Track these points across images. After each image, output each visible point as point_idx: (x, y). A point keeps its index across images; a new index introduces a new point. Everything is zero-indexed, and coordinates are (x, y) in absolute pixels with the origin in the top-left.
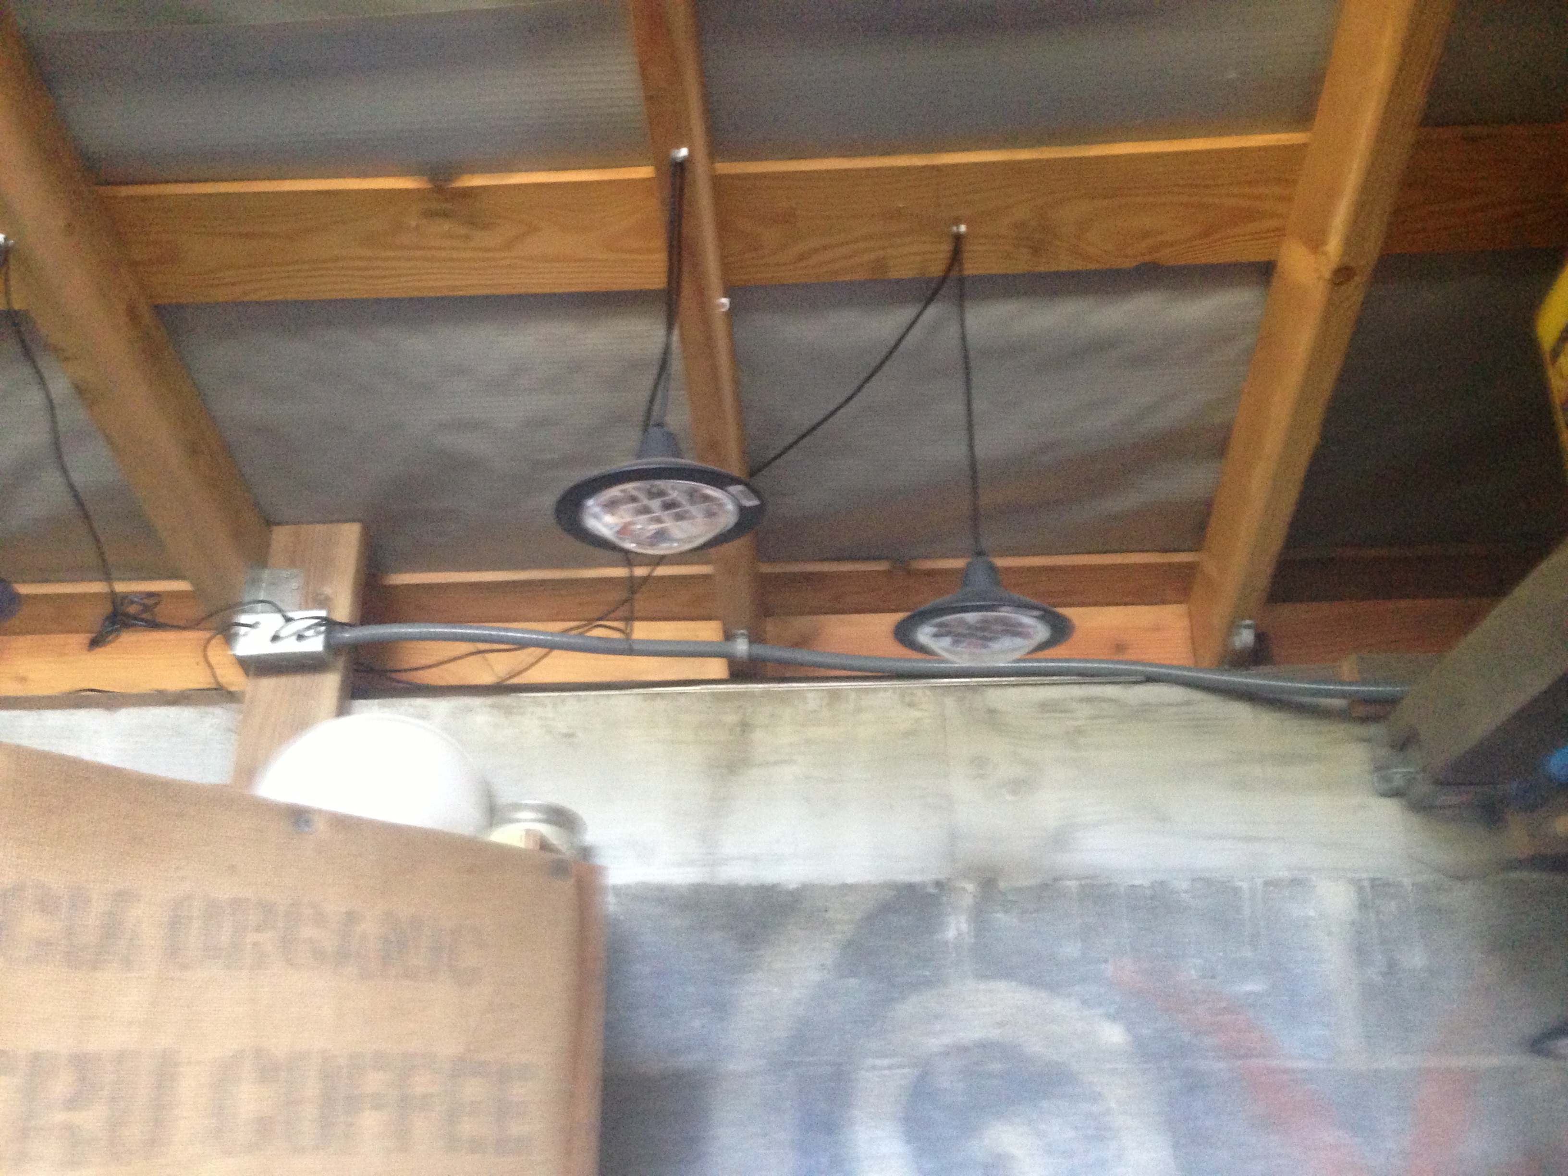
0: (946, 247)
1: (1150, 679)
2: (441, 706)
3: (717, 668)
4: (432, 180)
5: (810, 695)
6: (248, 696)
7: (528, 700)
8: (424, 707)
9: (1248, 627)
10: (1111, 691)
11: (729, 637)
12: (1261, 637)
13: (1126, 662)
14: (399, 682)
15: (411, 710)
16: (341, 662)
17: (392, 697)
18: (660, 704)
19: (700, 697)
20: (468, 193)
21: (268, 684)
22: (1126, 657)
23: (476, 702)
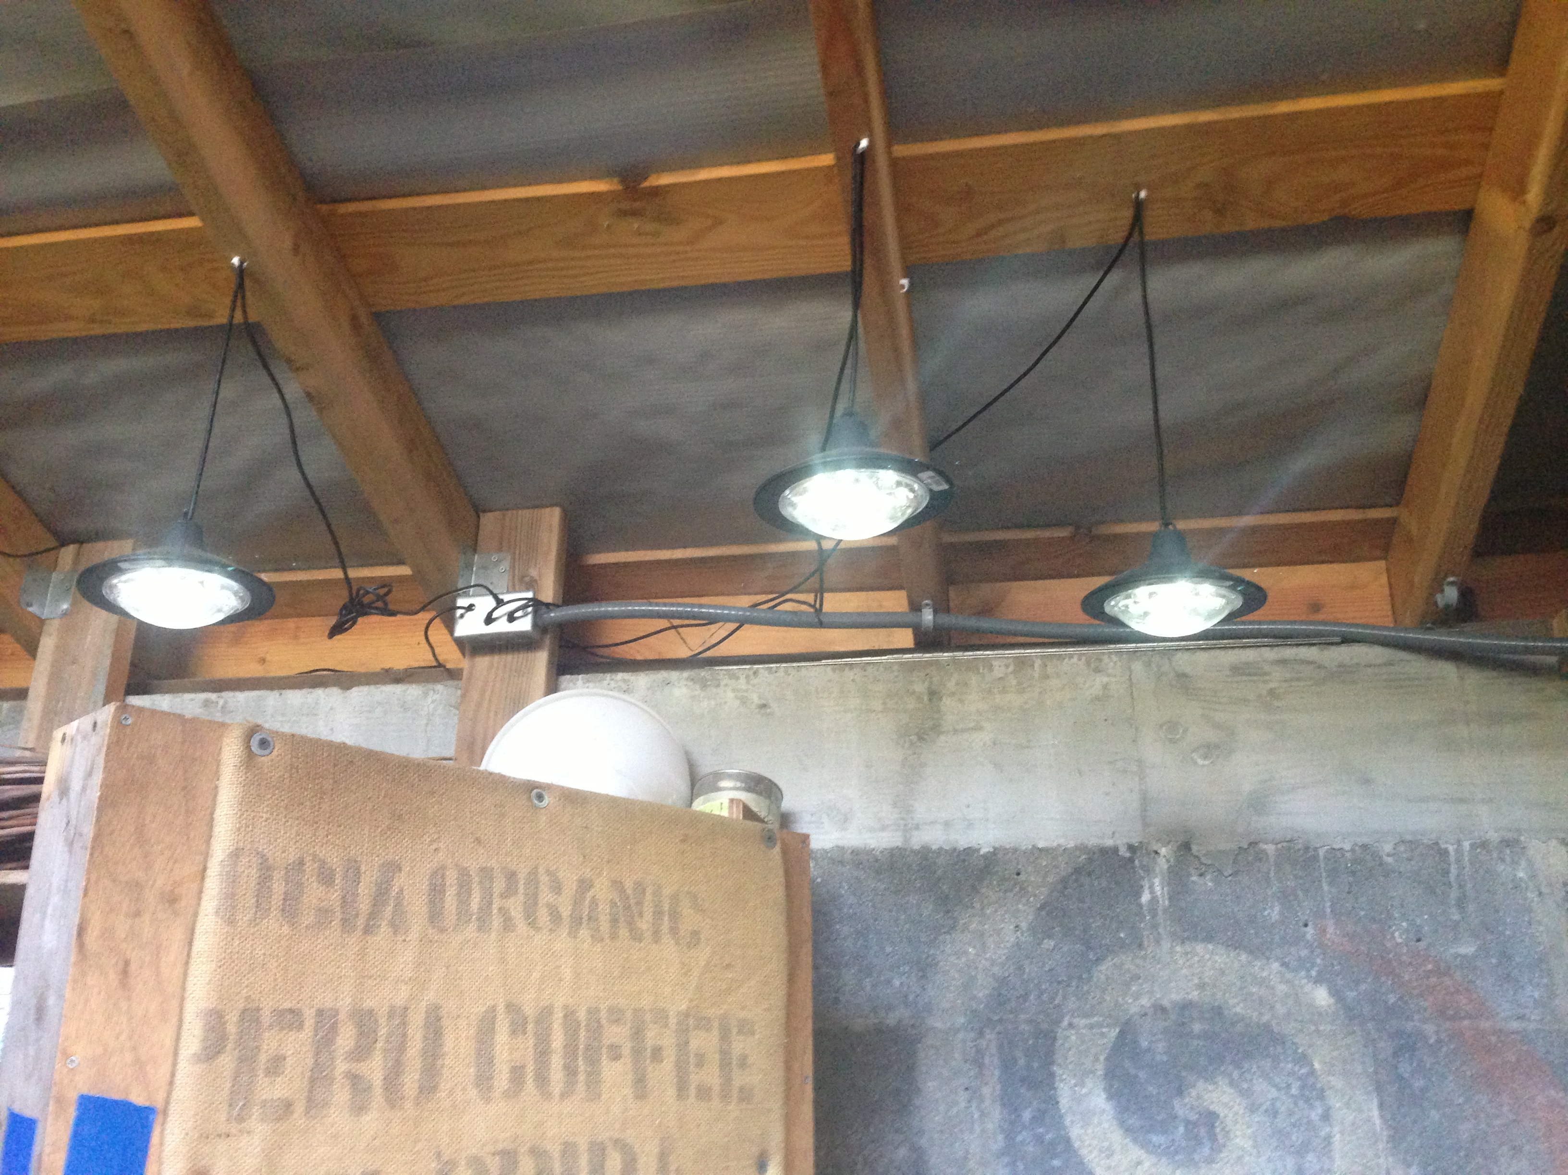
0: (1127, 214)
1: (1347, 640)
2: (642, 680)
3: (905, 638)
4: (623, 180)
5: (996, 663)
6: (465, 673)
7: (723, 672)
8: (624, 681)
9: (1452, 583)
10: (1305, 652)
11: (915, 607)
12: (1466, 594)
13: (1324, 623)
14: (602, 657)
15: (613, 684)
16: (547, 640)
17: (597, 672)
18: (849, 674)
19: (888, 667)
20: (656, 192)
21: (483, 662)
22: (1320, 617)
23: (673, 675)
